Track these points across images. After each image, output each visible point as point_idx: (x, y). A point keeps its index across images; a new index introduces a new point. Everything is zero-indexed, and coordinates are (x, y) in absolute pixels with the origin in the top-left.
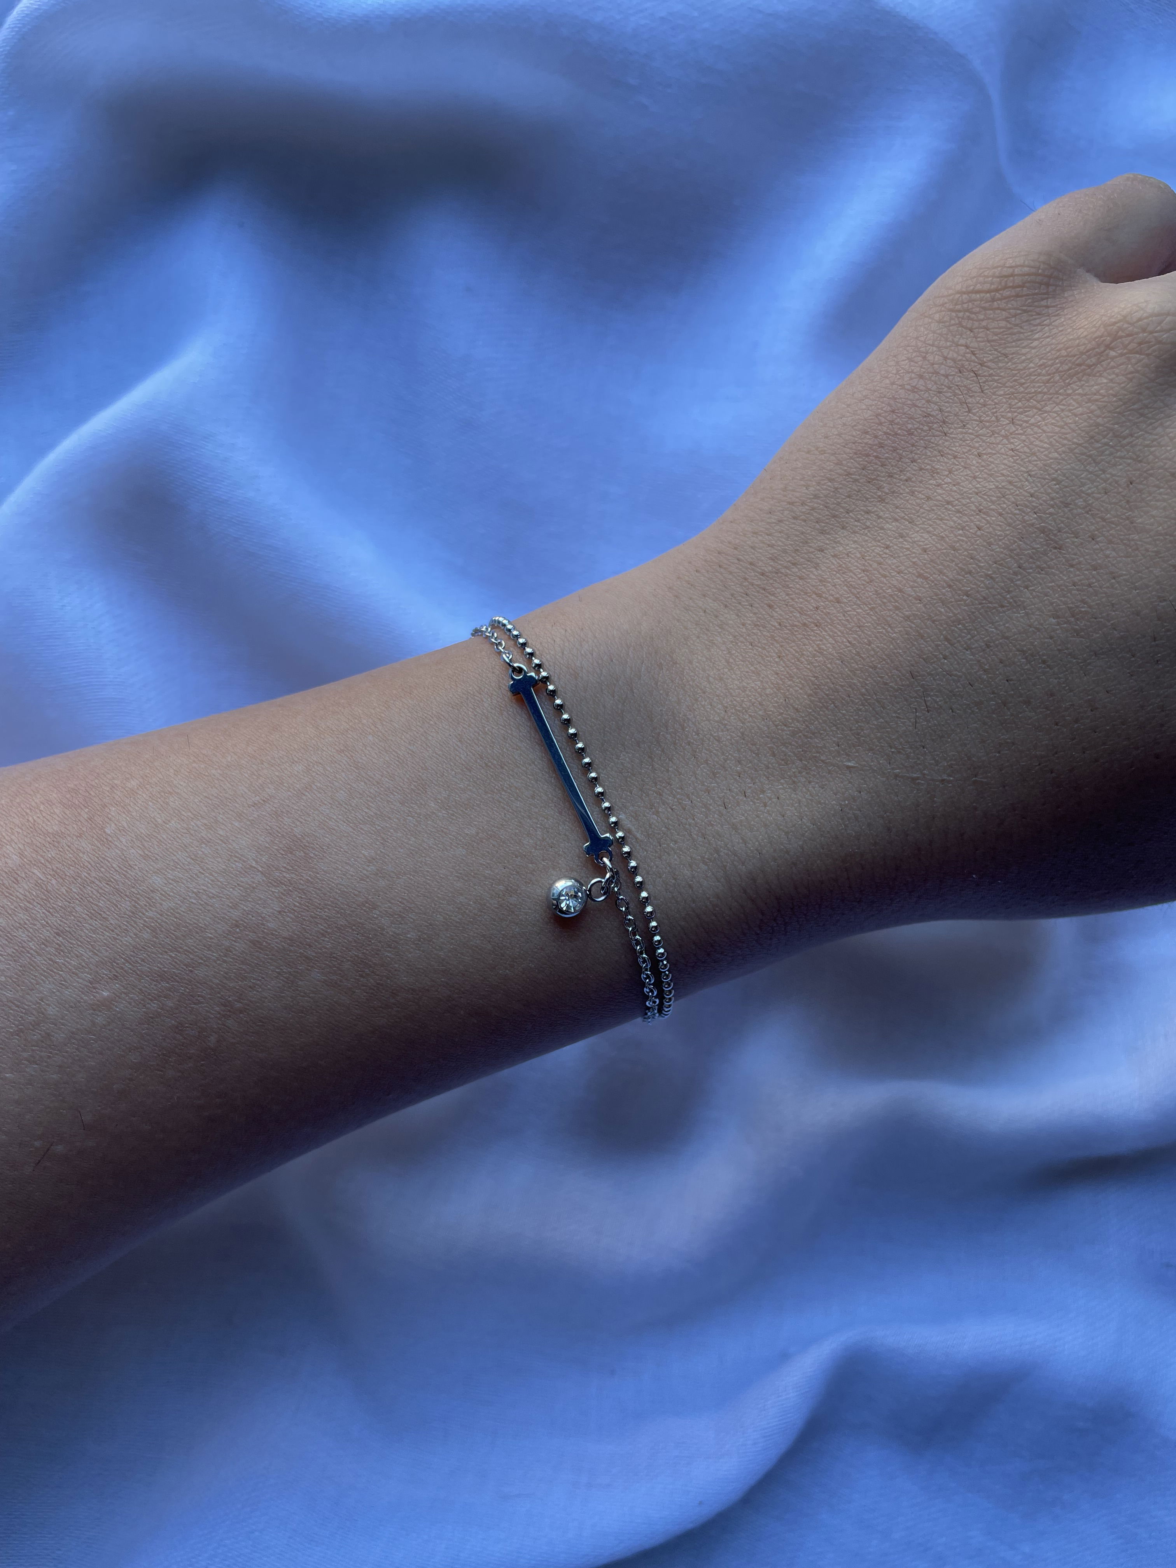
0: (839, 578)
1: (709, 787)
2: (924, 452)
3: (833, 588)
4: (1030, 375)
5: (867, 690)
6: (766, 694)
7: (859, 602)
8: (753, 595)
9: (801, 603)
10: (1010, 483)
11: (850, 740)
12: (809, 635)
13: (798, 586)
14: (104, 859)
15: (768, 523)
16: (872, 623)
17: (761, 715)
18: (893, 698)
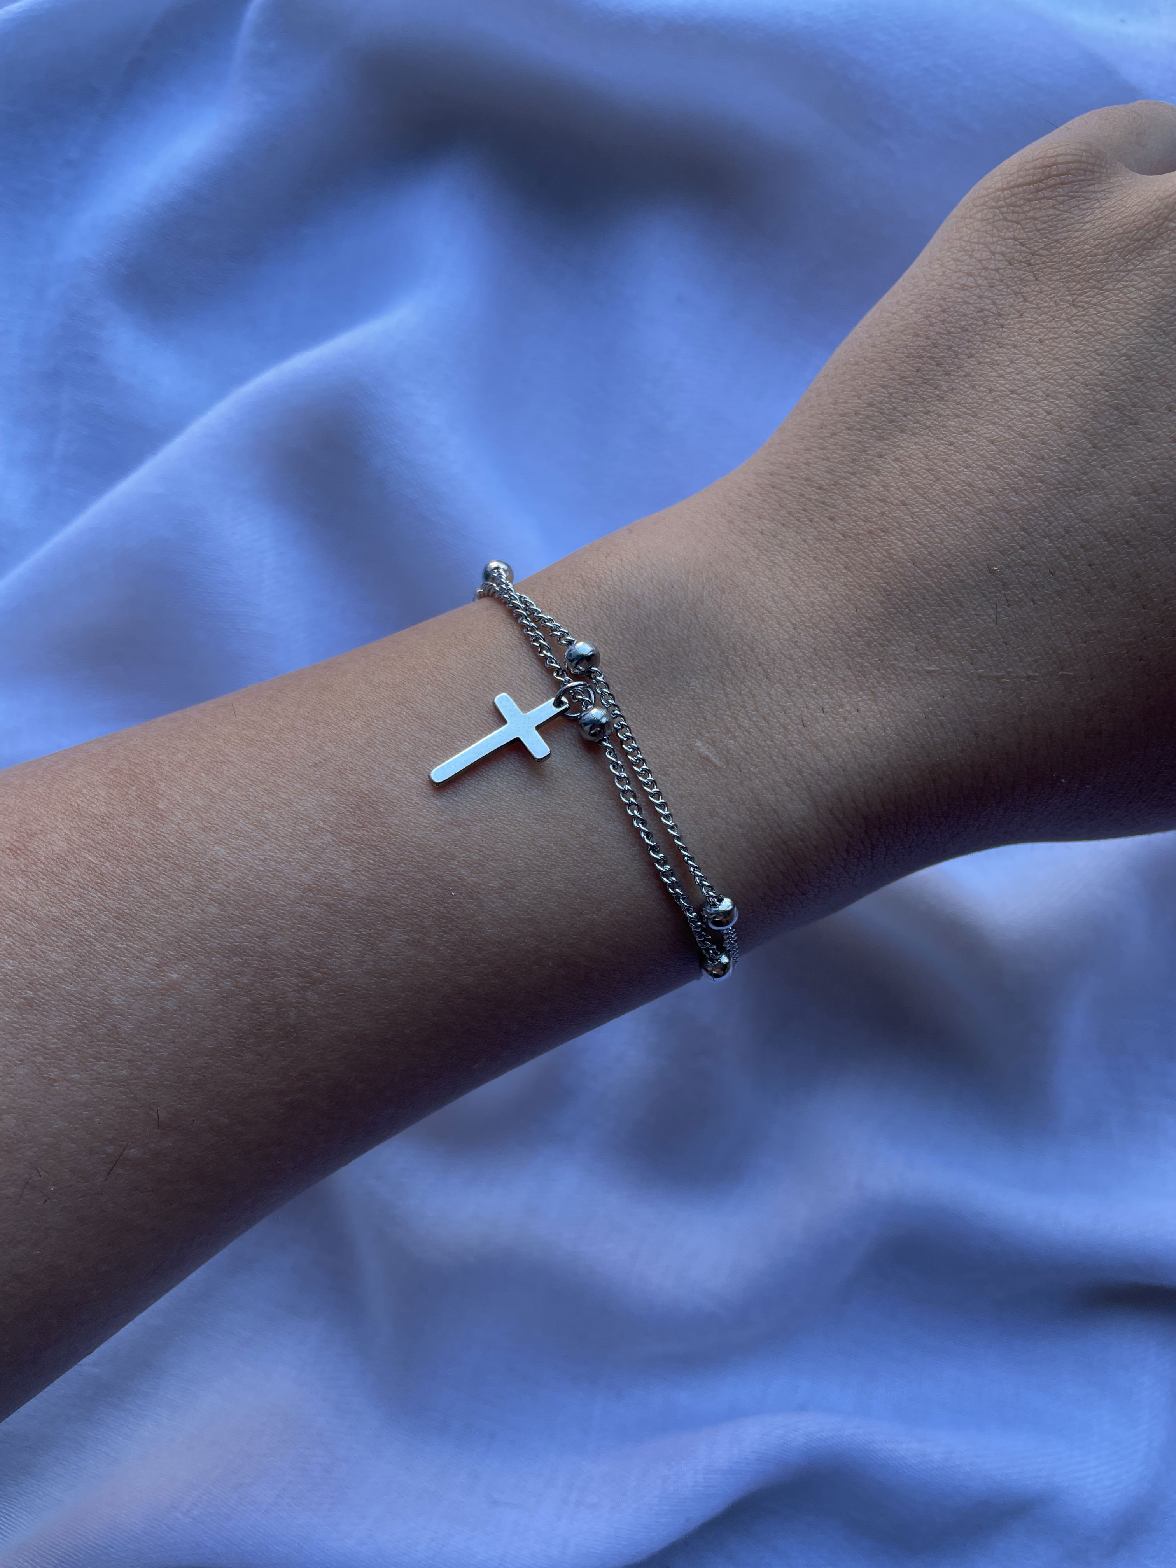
0: (903, 481)
1: (784, 706)
2: (981, 346)
3: (898, 492)
4: (1087, 256)
5: (943, 590)
6: (836, 607)
7: (926, 502)
8: (811, 510)
9: (864, 511)
10: (1077, 364)
11: (928, 644)
12: (876, 542)
13: (859, 495)
14: (160, 835)
15: (821, 438)
16: (943, 522)
17: (832, 629)
18: (971, 595)
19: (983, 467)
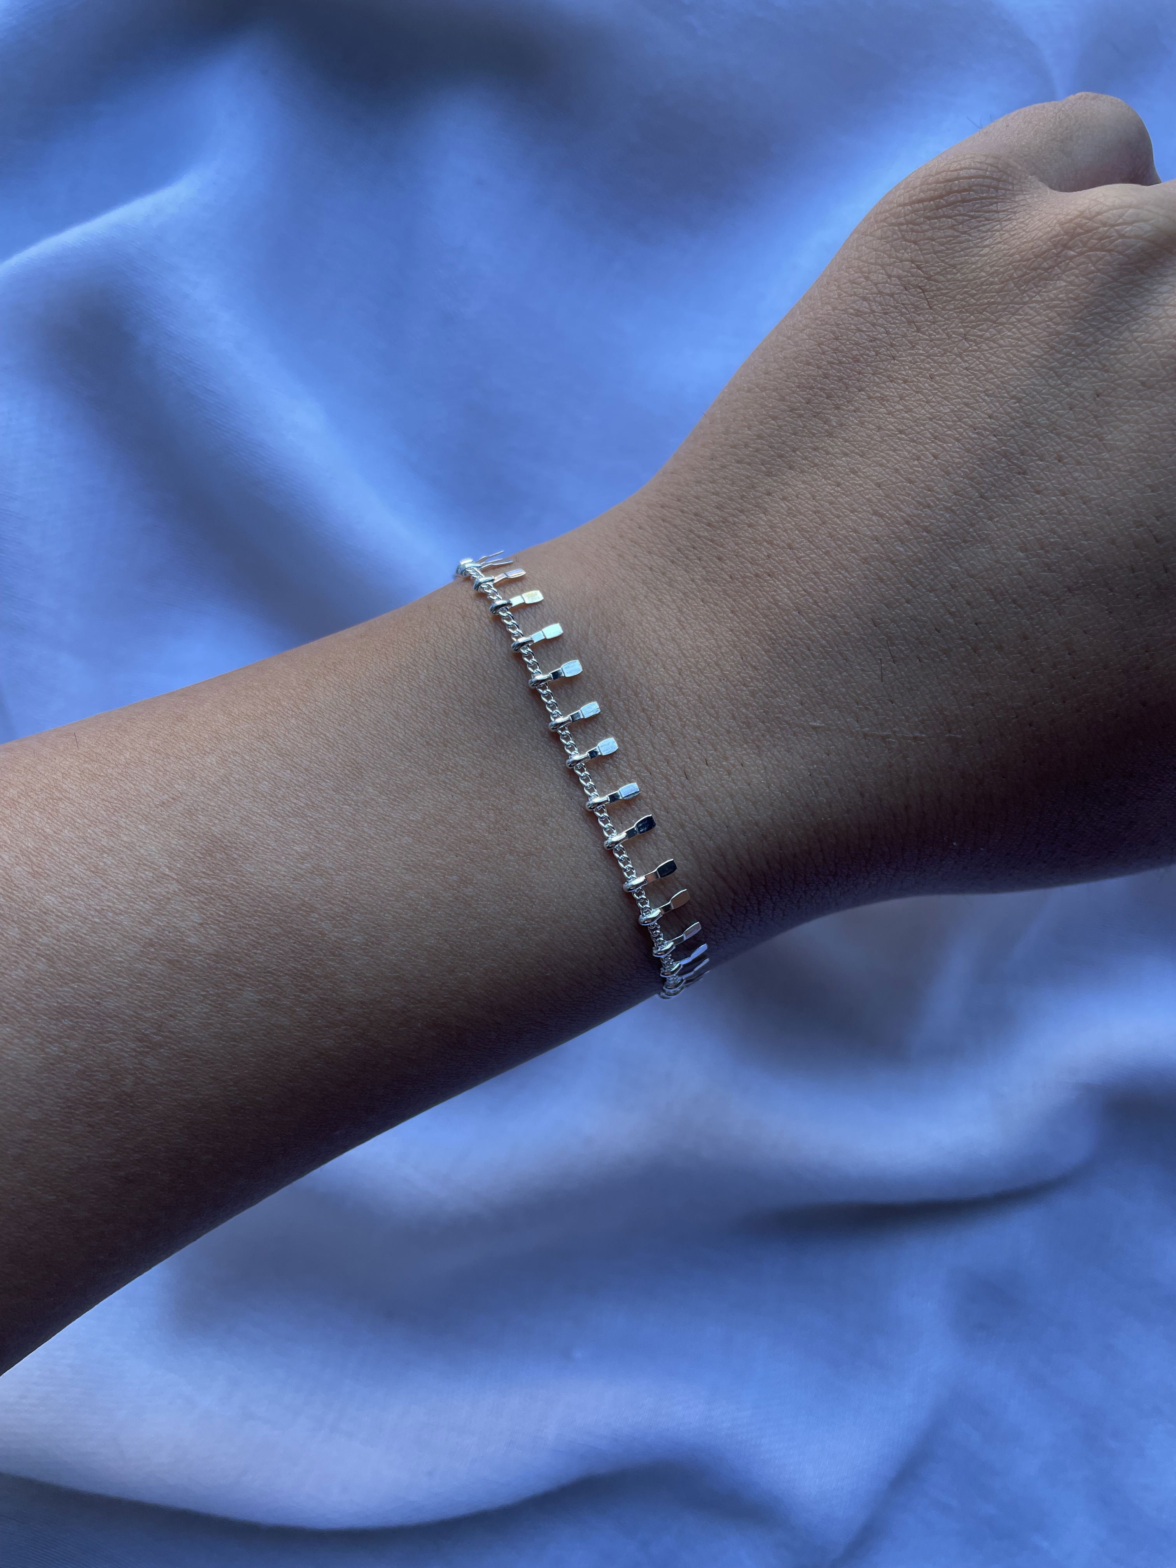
0: (789, 522)
1: (666, 757)
2: (872, 378)
3: (784, 534)
4: (982, 284)
5: (827, 641)
6: (722, 653)
7: (812, 546)
9: (752, 552)
10: (967, 405)
11: (813, 697)
12: (762, 586)
13: (747, 534)
15: (712, 470)
16: (828, 569)
17: (717, 676)
18: (856, 649)
19: (869, 512)
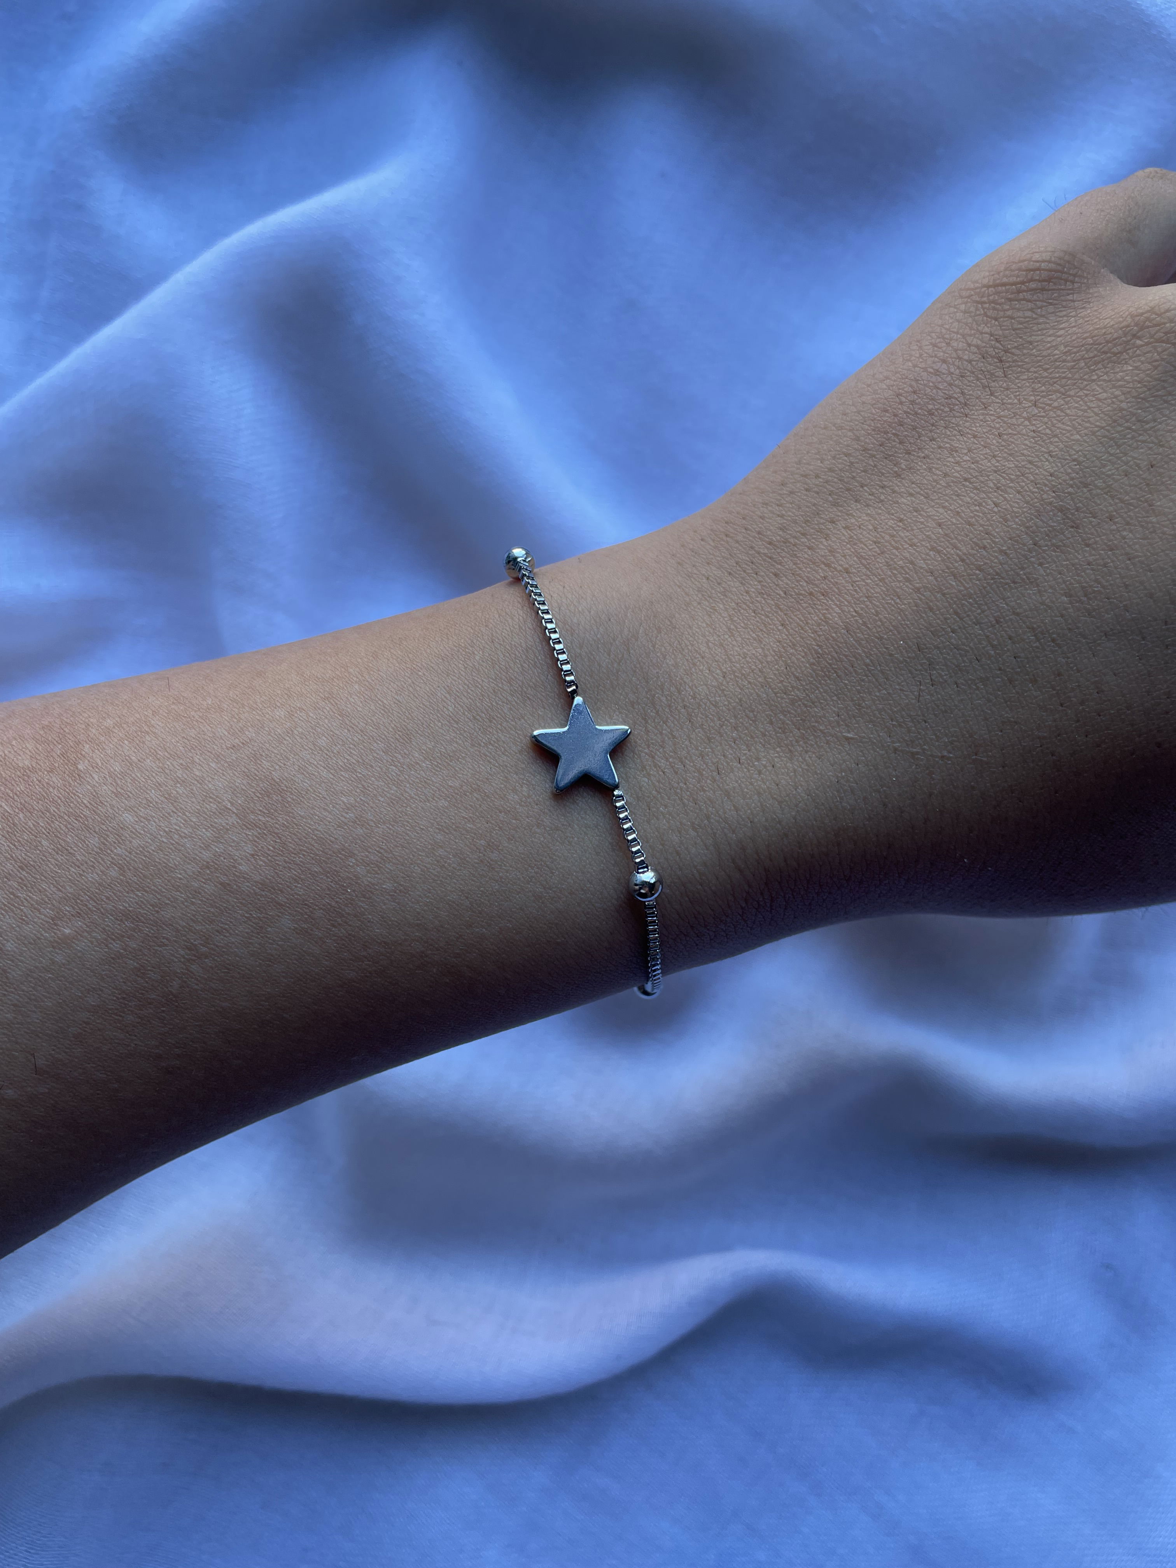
0: (849, 549)
1: (702, 751)
2: (944, 431)
3: (843, 559)
4: (1055, 360)
6: (767, 661)
7: (868, 573)
8: (759, 563)
9: (809, 572)
10: (1031, 462)
11: (850, 711)
13: (806, 556)
14: (75, 794)
16: (881, 594)
17: (760, 682)
18: (898, 670)
19: (927, 547)
